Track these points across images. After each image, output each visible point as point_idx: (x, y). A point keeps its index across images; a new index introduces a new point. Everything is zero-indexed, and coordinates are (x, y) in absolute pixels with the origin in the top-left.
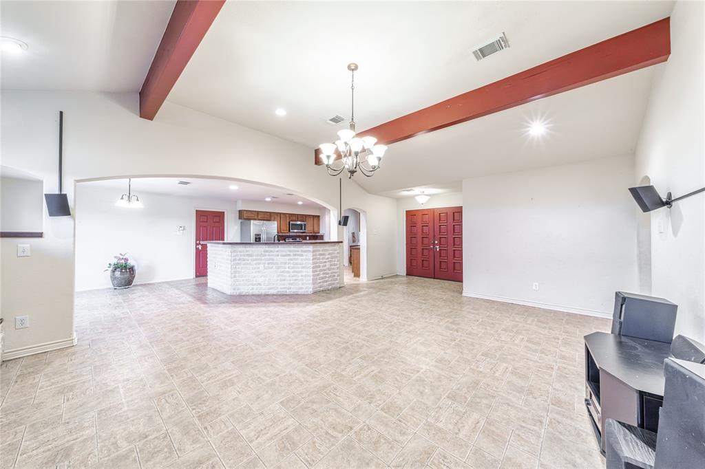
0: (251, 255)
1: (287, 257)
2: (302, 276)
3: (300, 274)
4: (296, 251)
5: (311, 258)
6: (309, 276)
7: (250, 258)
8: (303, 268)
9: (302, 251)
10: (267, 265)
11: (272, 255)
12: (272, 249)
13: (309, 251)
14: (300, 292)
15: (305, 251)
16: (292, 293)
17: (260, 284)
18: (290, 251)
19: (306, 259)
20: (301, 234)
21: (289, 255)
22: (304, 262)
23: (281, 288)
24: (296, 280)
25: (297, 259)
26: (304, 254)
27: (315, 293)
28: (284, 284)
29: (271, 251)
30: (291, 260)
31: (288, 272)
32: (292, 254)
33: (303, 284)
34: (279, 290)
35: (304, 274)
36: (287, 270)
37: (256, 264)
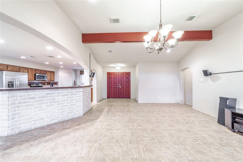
0: (34, 98)
1: (66, 97)
2: (76, 107)
3: (75, 106)
4: (72, 92)
5: (82, 95)
6: (81, 106)
7: (32, 100)
8: (77, 102)
9: (76, 92)
10: (49, 104)
11: (55, 96)
12: (54, 92)
13: (81, 91)
14: (75, 117)
15: (79, 92)
16: (69, 119)
17: (42, 119)
18: (68, 92)
19: (79, 96)
20: (42, 82)
21: (67, 95)
22: (77, 98)
23: (61, 118)
24: (72, 110)
25: (73, 97)
26: (78, 93)
27: (84, 115)
28: (63, 114)
29: (53, 94)
30: (69, 98)
31: (67, 106)
32: (69, 94)
33: (77, 111)
34: (60, 119)
35: (77, 105)
36: (66, 104)
37: (38, 104)
